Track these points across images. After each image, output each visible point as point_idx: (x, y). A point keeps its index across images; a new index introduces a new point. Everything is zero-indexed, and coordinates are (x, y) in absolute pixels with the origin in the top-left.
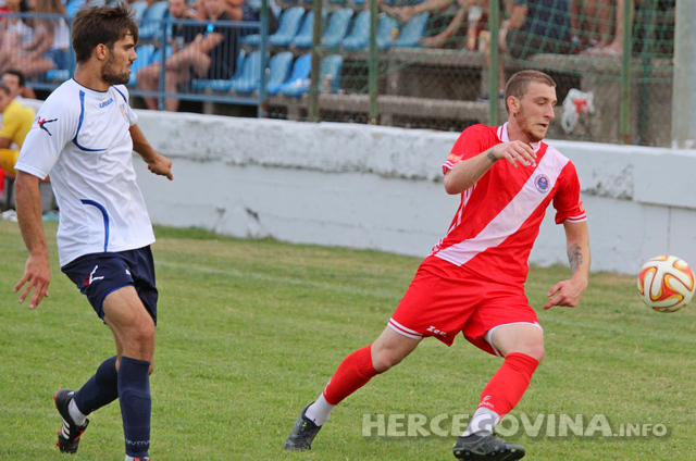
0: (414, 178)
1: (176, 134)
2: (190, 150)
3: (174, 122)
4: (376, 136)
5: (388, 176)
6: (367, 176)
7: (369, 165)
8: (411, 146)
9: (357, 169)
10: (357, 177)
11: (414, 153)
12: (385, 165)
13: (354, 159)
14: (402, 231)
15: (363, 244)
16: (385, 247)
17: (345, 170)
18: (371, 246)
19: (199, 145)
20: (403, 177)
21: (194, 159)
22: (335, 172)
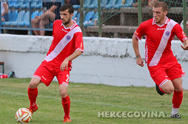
0: (114, 56)
1: (35, 44)
2: (39, 49)
3: (34, 39)
4: (101, 41)
5: (105, 56)
6: (98, 56)
7: (98, 52)
8: (112, 44)
9: (95, 54)
10: (95, 57)
11: (113, 47)
12: (104, 52)
13: (93, 50)
14: (111, 77)
15: (98, 82)
16: (105, 83)
17: (91, 54)
18: (101, 83)
19: (42, 47)
20: (110, 56)
21: (41, 53)
22: (87, 55)
